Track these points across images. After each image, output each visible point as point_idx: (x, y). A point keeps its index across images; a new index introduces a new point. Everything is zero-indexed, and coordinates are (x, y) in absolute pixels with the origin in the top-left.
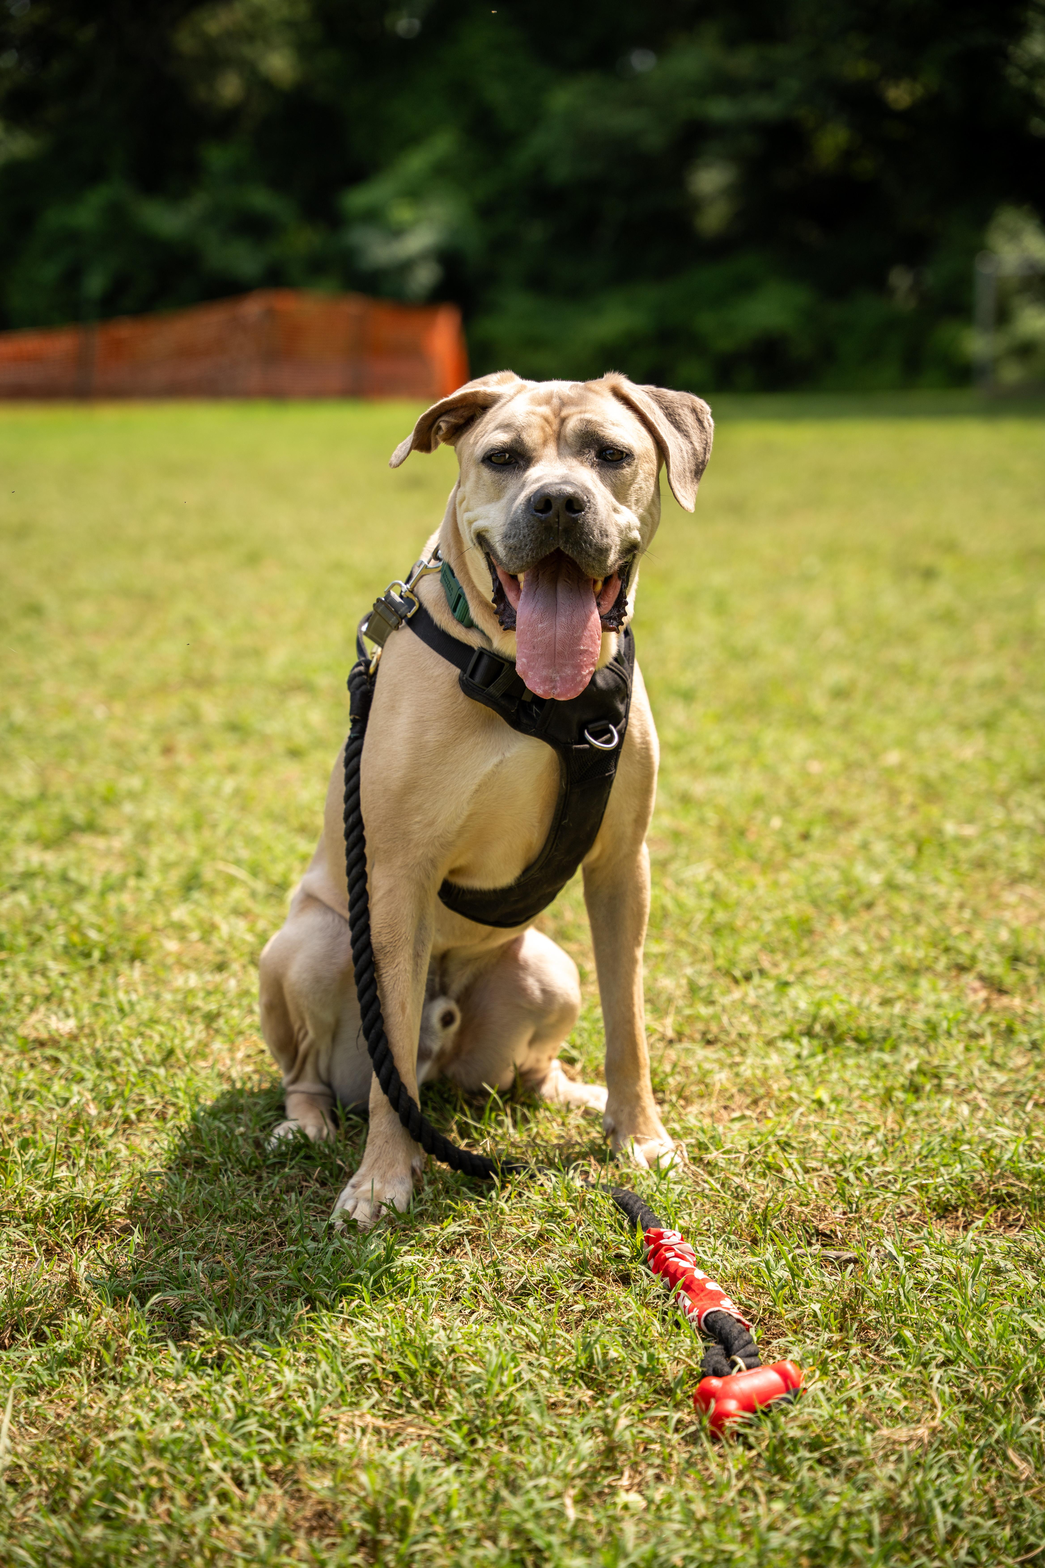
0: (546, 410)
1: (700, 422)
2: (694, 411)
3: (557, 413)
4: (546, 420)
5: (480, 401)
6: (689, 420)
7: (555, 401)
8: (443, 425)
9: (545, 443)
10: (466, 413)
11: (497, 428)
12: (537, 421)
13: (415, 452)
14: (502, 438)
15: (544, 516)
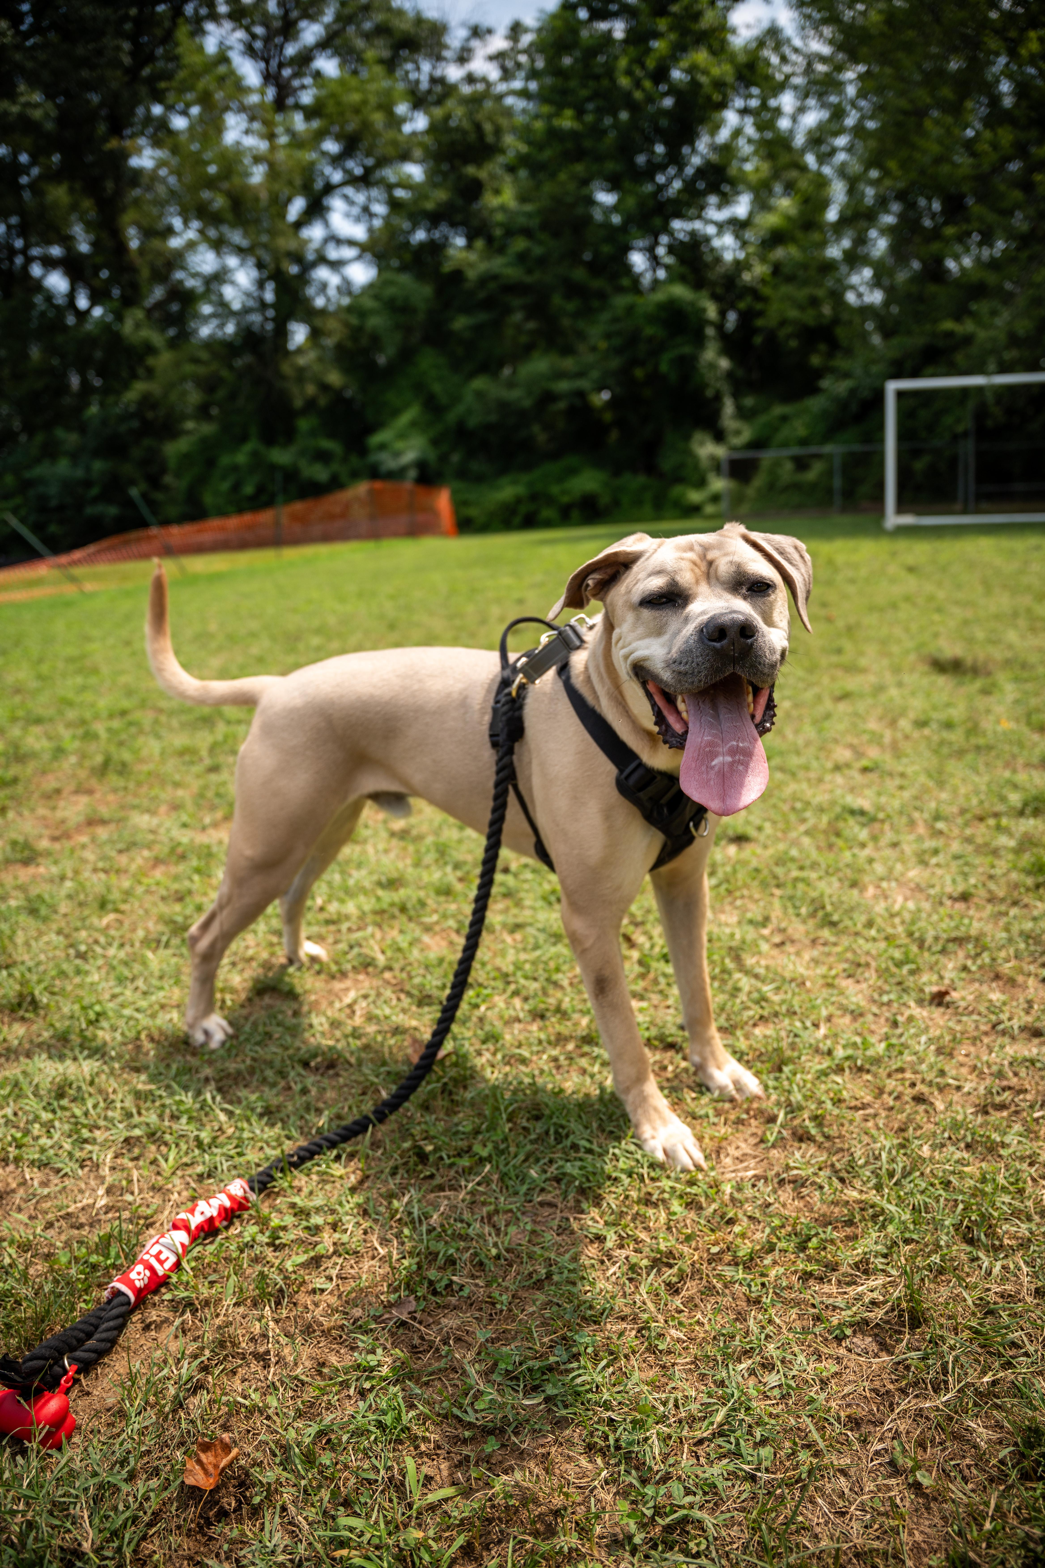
0: (691, 555)
1: (802, 557)
2: (796, 548)
3: (703, 557)
4: (695, 563)
5: (621, 559)
6: (796, 556)
7: (697, 548)
8: (590, 582)
9: (697, 582)
10: (610, 571)
11: (650, 575)
12: (686, 565)
13: (566, 609)
14: (657, 583)
15: (717, 645)
